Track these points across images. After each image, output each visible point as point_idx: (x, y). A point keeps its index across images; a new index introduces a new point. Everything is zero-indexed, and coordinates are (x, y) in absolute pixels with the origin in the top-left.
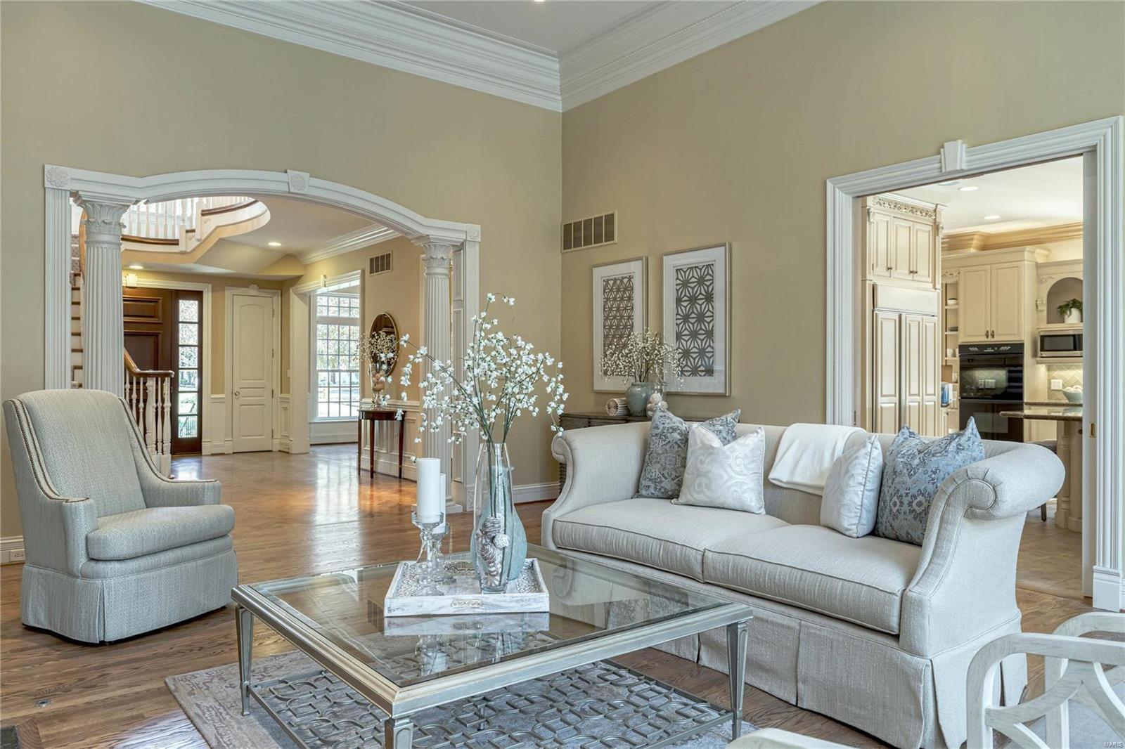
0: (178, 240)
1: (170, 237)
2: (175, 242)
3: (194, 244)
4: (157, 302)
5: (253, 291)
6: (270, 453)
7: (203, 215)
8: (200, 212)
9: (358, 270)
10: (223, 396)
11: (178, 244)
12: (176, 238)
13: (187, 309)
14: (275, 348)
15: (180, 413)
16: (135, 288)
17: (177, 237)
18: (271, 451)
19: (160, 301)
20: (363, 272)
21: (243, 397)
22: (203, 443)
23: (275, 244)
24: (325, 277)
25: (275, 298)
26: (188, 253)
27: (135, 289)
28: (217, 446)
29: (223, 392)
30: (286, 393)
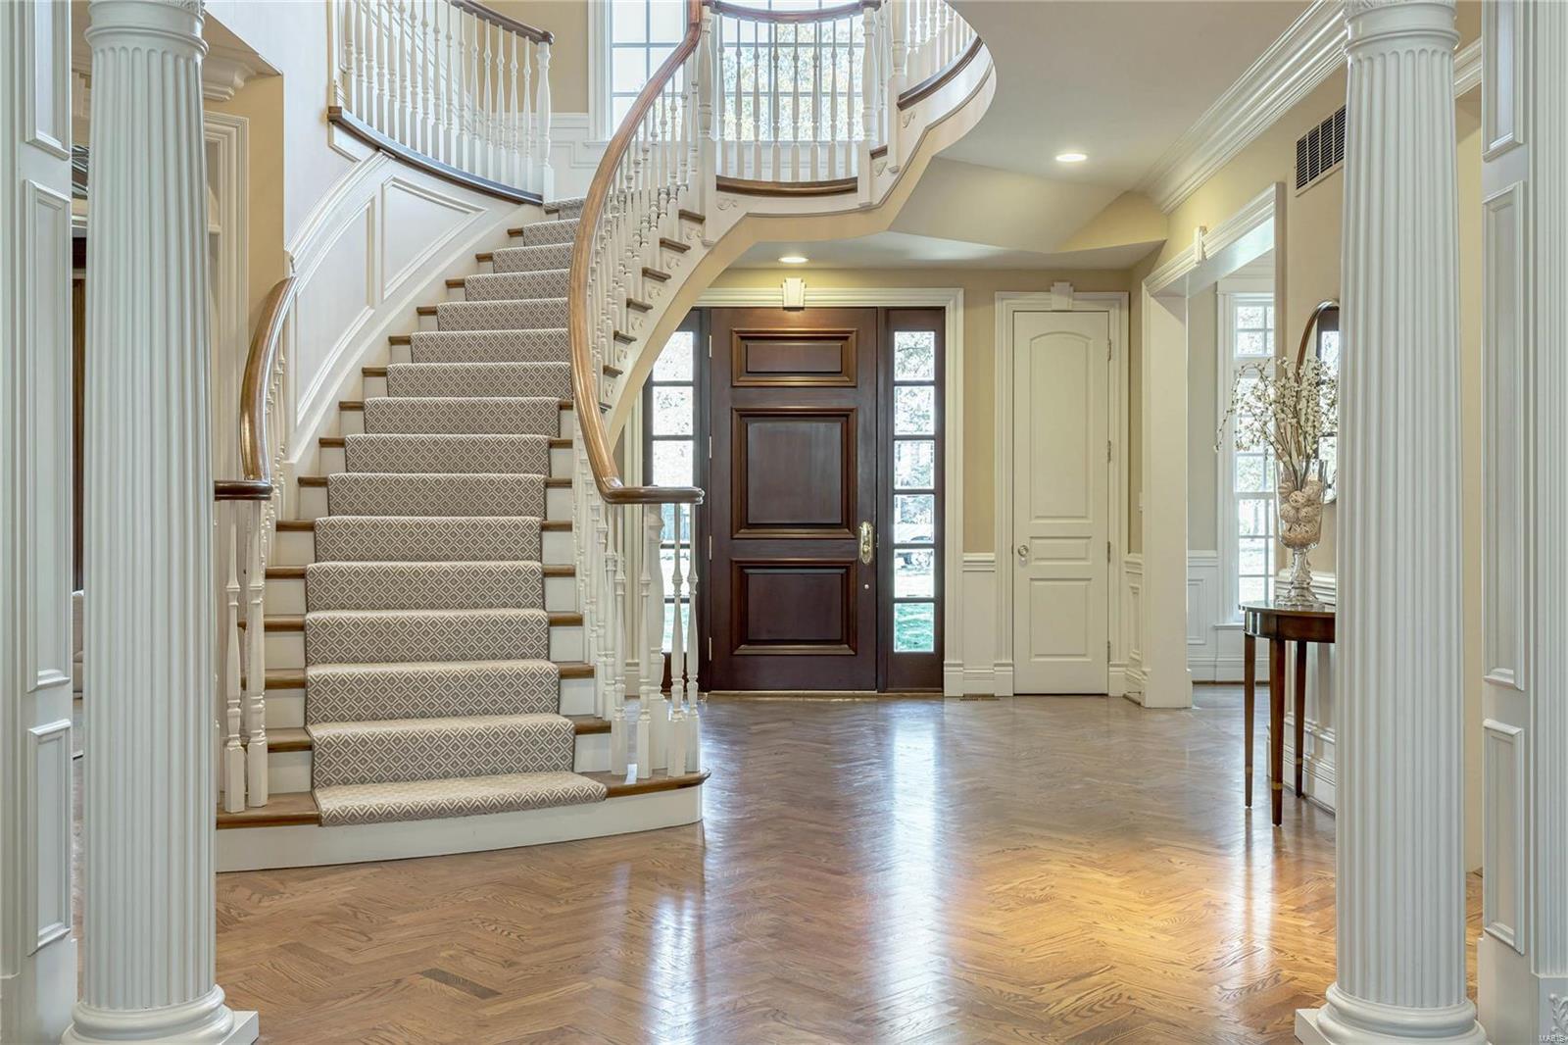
0: (855, 180)
1: (841, 175)
2: (848, 187)
3: (887, 180)
4: (846, 338)
5: (1058, 299)
6: (1103, 700)
7: (901, 106)
8: (895, 101)
9: (1269, 185)
10: (991, 556)
11: (854, 190)
12: (853, 176)
13: (913, 353)
14: (1115, 441)
15: (897, 594)
16: (802, 308)
17: (854, 173)
18: (1106, 695)
19: (853, 337)
20: (1282, 188)
21: (1037, 559)
22: (945, 669)
23: (1071, 158)
24: (1204, 230)
25: (1115, 313)
26: (877, 207)
27: (801, 313)
28: (979, 677)
29: (988, 547)
30: (1137, 552)
